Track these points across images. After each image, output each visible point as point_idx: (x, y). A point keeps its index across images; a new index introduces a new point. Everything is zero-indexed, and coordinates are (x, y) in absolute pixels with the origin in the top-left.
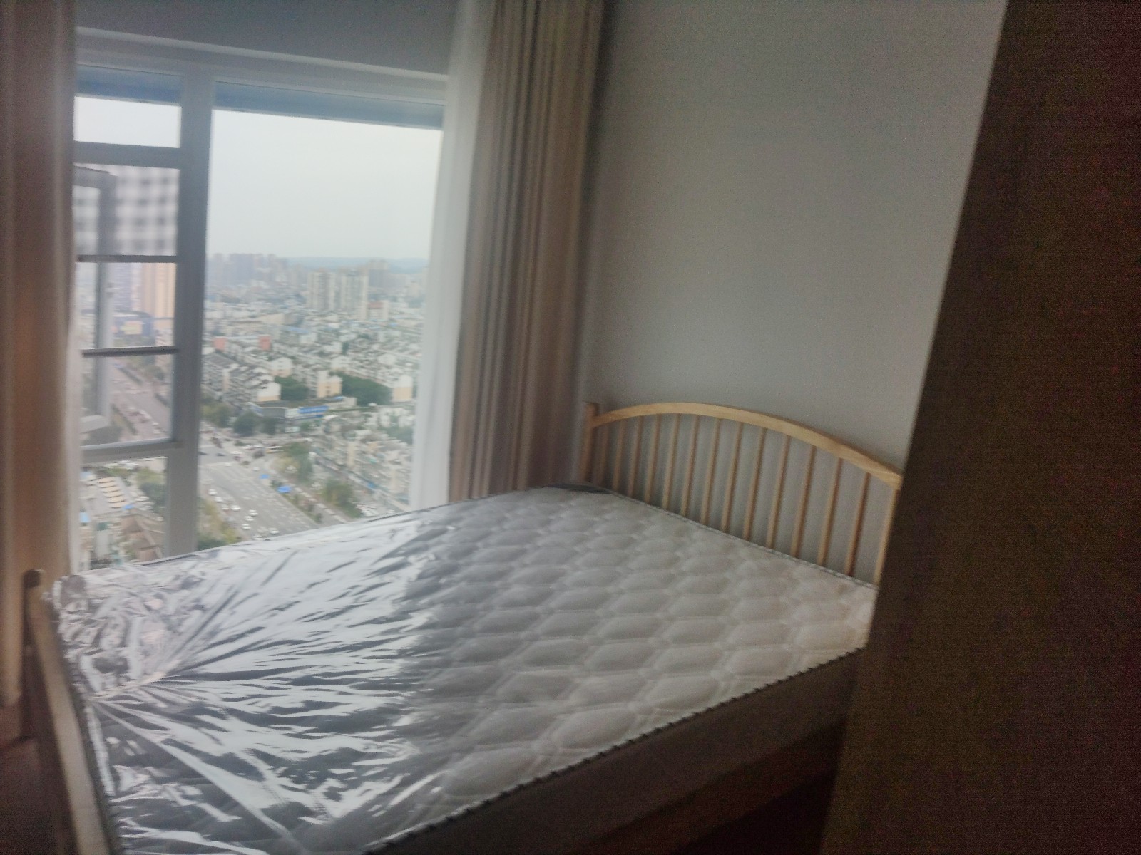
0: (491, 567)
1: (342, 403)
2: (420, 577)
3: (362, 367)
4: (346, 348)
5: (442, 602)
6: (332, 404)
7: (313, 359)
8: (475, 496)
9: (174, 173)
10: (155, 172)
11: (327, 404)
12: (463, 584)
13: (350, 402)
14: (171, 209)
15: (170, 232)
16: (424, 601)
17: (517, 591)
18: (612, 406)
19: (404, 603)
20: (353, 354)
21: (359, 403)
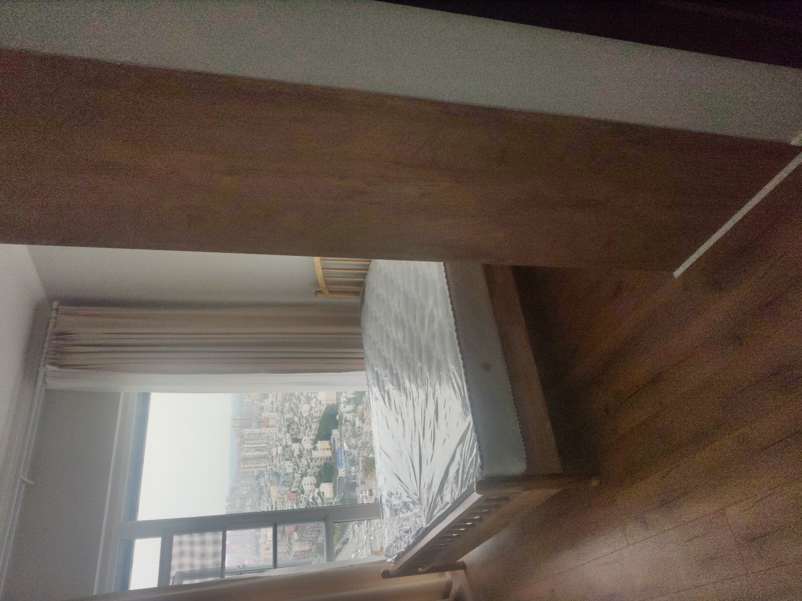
0: (391, 349)
1: (336, 439)
2: (393, 384)
3: (311, 427)
4: (296, 440)
5: (402, 372)
6: (336, 445)
7: (304, 462)
8: (363, 356)
9: (176, 539)
10: (176, 550)
11: (337, 448)
12: (396, 362)
13: (335, 433)
14: (197, 538)
15: (209, 537)
16: (401, 382)
17: (400, 336)
18: (317, 284)
19: (402, 391)
20: (301, 435)
21: (336, 428)
